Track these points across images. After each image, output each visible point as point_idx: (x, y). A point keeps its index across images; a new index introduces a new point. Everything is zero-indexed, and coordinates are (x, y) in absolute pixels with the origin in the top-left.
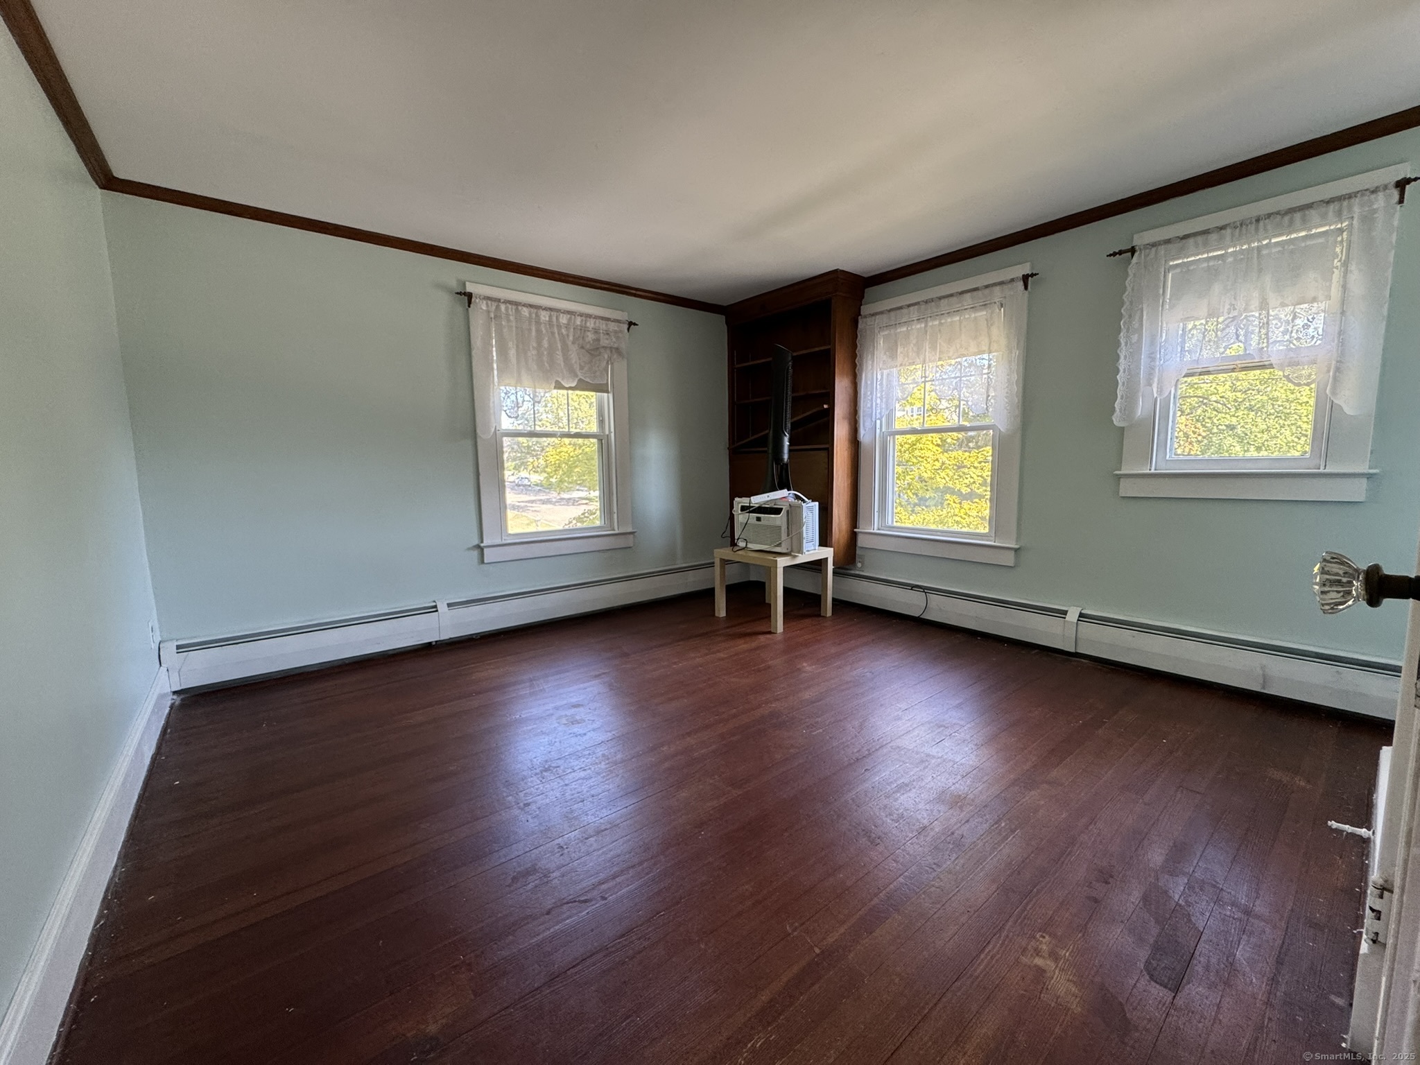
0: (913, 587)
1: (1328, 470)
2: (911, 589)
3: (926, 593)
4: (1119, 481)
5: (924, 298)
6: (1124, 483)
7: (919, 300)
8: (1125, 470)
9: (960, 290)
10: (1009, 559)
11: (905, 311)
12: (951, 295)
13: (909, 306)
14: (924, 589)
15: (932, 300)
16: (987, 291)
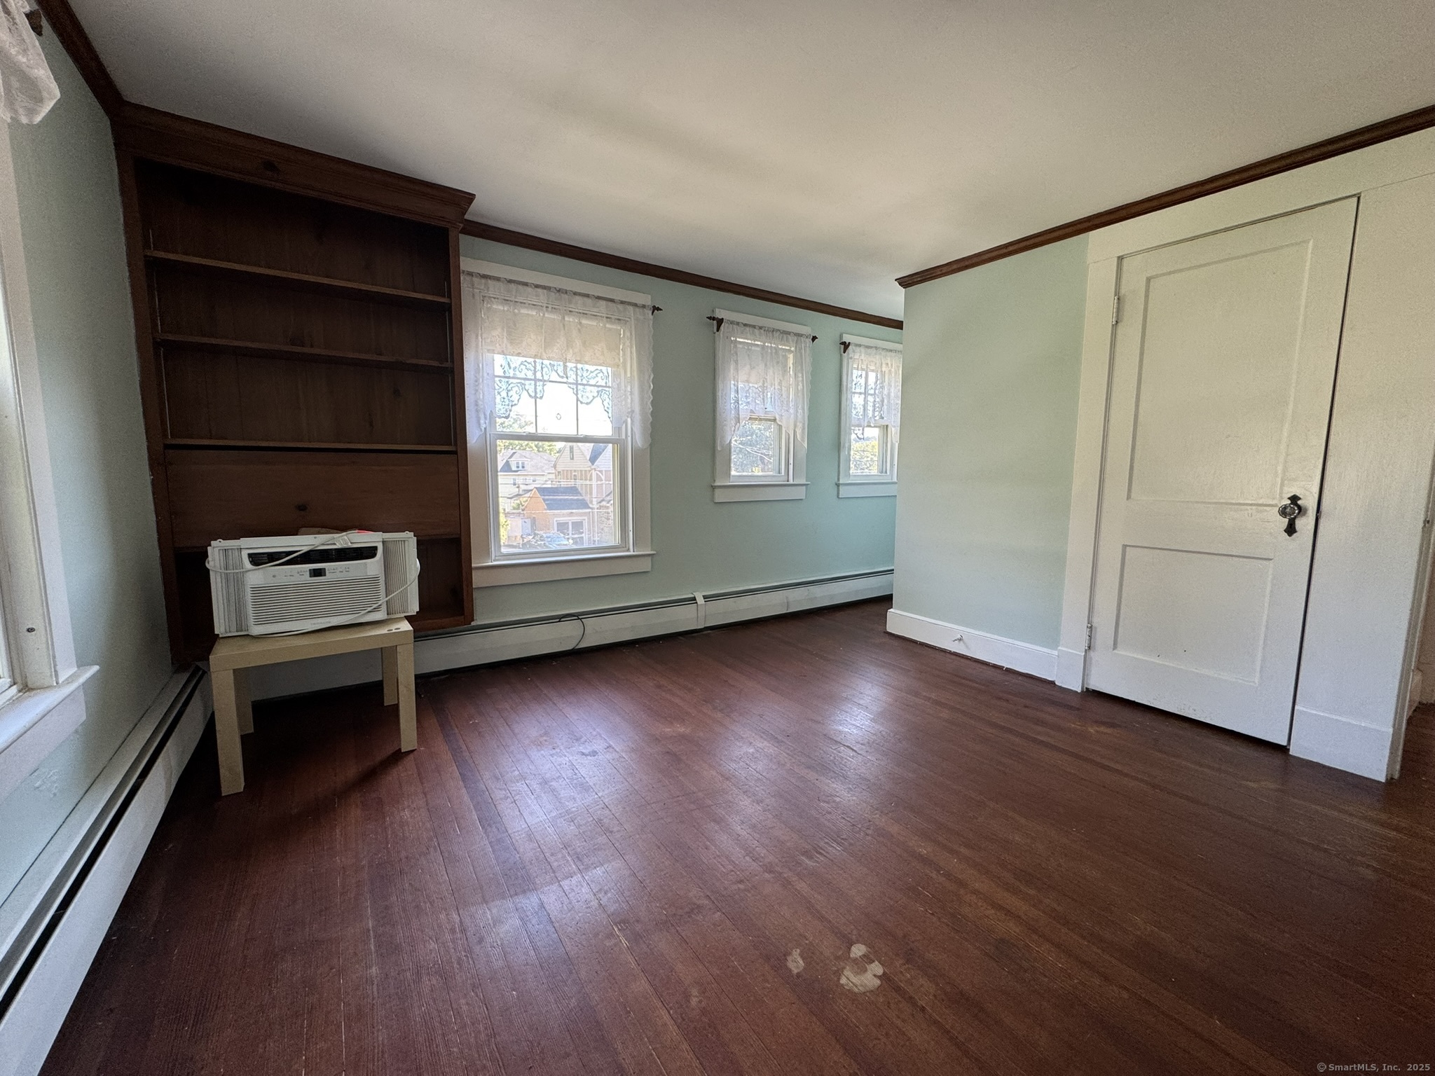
0: (560, 618)
1: (795, 483)
2: (559, 621)
3: (581, 619)
4: (713, 491)
5: (559, 286)
6: (717, 491)
7: (551, 285)
8: (717, 484)
9: (596, 294)
10: (646, 565)
11: (529, 289)
12: (587, 296)
13: (537, 286)
14: (577, 616)
15: (566, 292)
16: (621, 307)
